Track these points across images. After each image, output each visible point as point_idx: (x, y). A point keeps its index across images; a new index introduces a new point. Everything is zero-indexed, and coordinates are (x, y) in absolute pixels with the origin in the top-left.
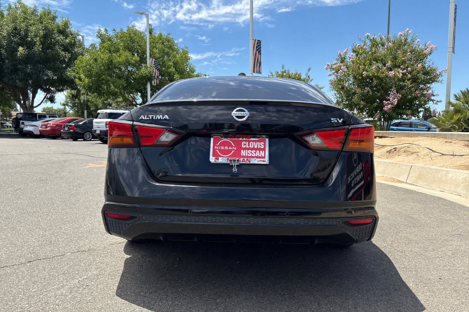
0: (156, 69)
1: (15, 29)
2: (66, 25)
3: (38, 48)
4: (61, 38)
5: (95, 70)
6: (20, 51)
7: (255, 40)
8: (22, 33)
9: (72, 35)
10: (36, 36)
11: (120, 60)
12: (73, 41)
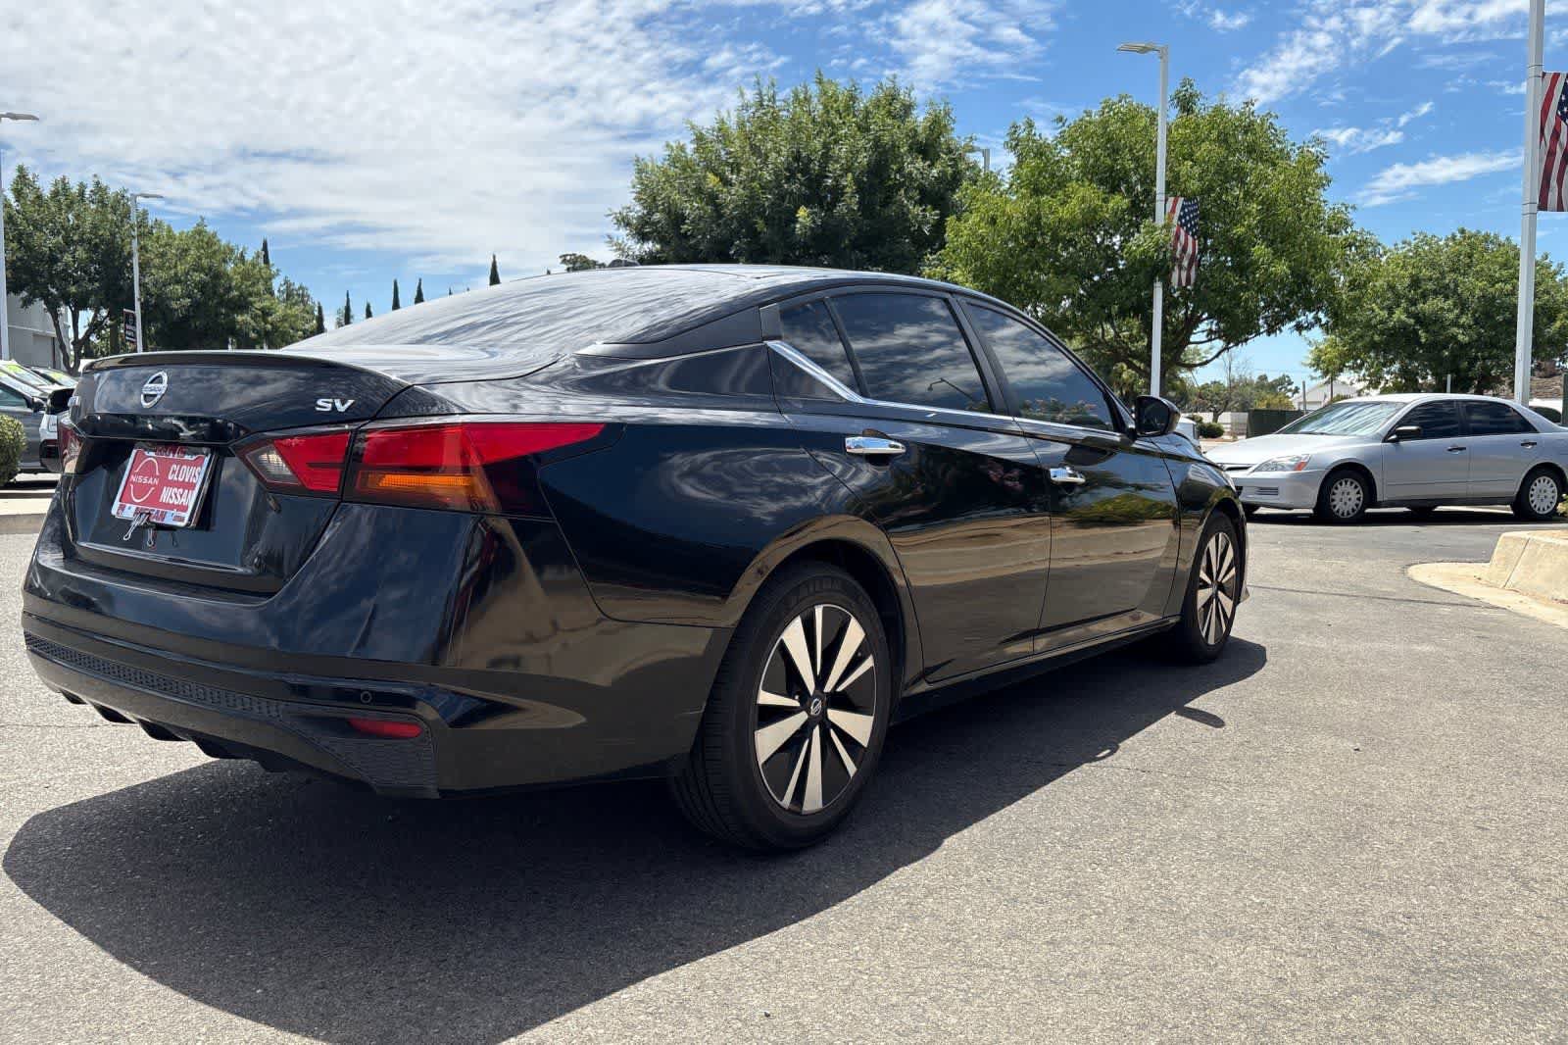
0: (1187, 232)
1: (797, 158)
2: (937, 126)
3: (850, 202)
4: (915, 166)
5: (992, 256)
6: (800, 219)
7: (1556, 76)
8: (815, 167)
9: (950, 151)
10: (847, 170)
11: (1064, 213)
12: (950, 170)
